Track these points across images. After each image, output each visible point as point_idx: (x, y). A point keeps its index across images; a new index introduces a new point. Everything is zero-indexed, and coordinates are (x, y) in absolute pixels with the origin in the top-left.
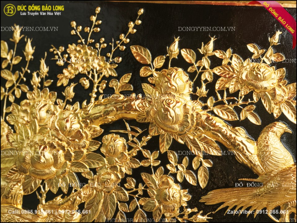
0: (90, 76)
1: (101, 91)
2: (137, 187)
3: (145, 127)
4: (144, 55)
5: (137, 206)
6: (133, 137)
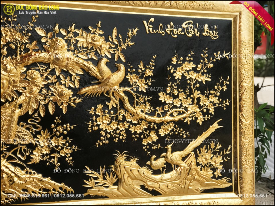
0: (15, 43)
2: (48, 92)
3: (48, 65)
4: (42, 32)
5: (49, 101)
6: (42, 70)
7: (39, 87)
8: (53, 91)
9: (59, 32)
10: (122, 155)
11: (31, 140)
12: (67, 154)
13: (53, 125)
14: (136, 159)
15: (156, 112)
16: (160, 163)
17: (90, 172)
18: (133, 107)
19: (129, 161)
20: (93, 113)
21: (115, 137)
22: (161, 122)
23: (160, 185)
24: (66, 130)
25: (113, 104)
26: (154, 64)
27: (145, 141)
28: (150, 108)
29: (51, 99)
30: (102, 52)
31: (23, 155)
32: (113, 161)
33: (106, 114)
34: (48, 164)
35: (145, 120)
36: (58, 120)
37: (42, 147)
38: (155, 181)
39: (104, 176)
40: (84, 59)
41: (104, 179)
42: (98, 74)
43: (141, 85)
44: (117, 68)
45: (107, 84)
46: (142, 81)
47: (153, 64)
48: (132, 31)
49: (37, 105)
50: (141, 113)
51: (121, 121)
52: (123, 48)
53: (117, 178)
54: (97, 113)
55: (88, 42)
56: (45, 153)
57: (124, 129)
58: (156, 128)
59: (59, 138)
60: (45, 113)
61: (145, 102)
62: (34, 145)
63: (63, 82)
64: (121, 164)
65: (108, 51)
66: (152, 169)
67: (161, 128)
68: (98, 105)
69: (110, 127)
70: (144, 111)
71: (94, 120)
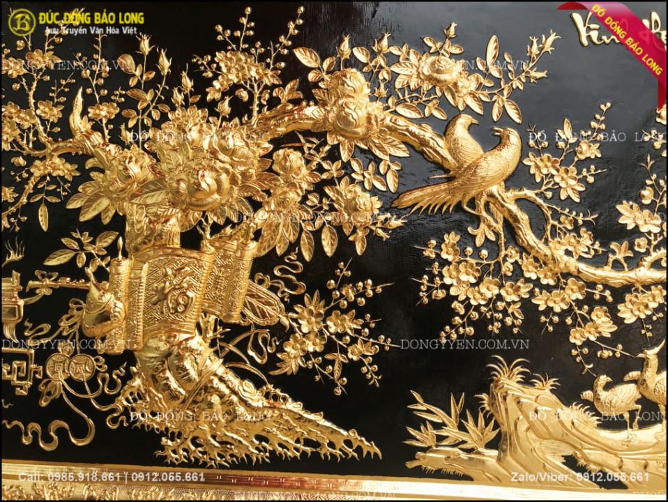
0: (248, 87)
1: (265, 103)
2: (321, 202)
3: (322, 136)
4: (311, 58)
5: (324, 222)
6: (309, 149)
7: (301, 188)
8: (332, 200)
9: (350, 56)
10: (512, 369)
11: (280, 316)
12: (365, 357)
13: (332, 282)
14: (551, 382)
15: (610, 255)
16: (623, 397)
17: (425, 409)
18: (543, 240)
19: (532, 385)
20: (433, 256)
21: (492, 321)
22: (625, 283)
23: (624, 460)
24: (363, 295)
25: (487, 234)
26: (603, 126)
27: (578, 335)
28: (592, 245)
29: (329, 218)
30: (457, 98)
31: (259, 351)
32: (485, 382)
33: (468, 259)
34: (317, 378)
35: (578, 278)
36: (344, 271)
37: (304, 335)
38: (608, 449)
39: (460, 421)
40: (410, 120)
41: (462, 428)
42: (449, 157)
43: (567, 183)
44: (500, 138)
45: (469, 180)
46: (567, 172)
47: (601, 127)
48: (539, 42)
49: (296, 231)
50: (566, 258)
51: (508, 278)
52: (514, 87)
53: (497, 431)
54: (444, 256)
55: (422, 76)
56: (311, 349)
57: (516, 299)
58: (610, 299)
59: (346, 314)
60: (315, 251)
61: (576, 229)
62: (288, 329)
63: (359, 178)
64: (509, 392)
65: (474, 97)
66: (598, 414)
67: (623, 301)
68: (446, 236)
69: (479, 292)
70: (574, 254)
71: (437, 273)
